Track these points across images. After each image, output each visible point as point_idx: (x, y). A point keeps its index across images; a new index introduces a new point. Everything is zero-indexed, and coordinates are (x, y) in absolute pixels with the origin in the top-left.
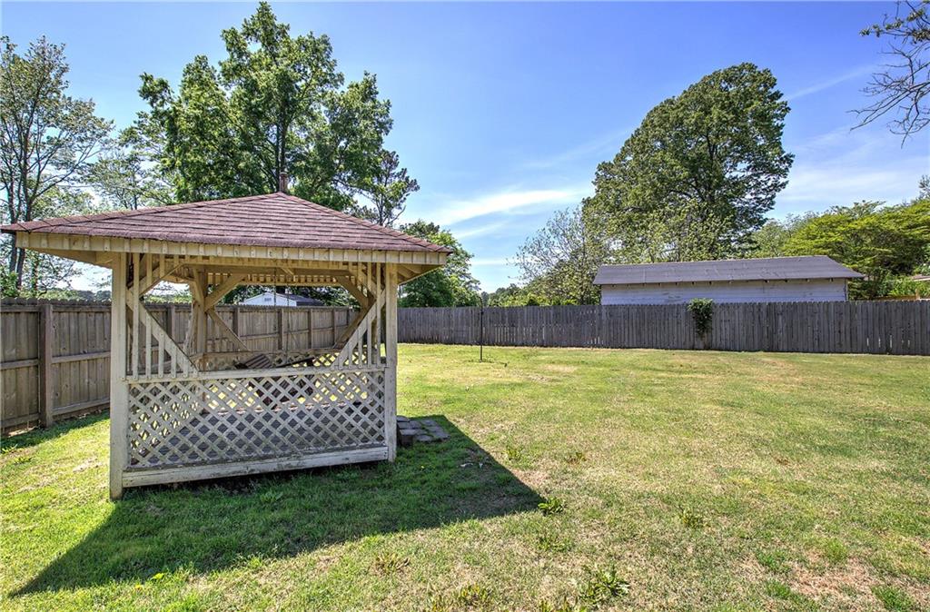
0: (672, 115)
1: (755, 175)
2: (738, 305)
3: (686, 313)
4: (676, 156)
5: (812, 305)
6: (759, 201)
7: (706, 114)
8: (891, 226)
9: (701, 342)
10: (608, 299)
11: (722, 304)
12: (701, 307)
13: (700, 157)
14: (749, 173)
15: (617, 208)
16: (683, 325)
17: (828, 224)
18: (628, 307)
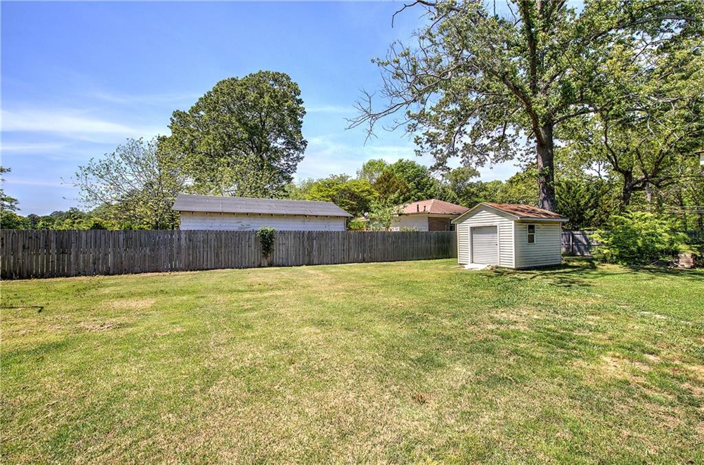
0: (238, 89)
1: (288, 149)
2: (290, 233)
3: (255, 238)
4: (239, 121)
5: (331, 233)
6: (289, 166)
7: (261, 97)
8: (354, 189)
9: (266, 261)
10: (186, 225)
11: (281, 231)
12: (266, 233)
13: (256, 127)
14: (284, 147)
15: (192, 150)
16: (253, 248)
17: (329, 185)
18: (206, 233)
